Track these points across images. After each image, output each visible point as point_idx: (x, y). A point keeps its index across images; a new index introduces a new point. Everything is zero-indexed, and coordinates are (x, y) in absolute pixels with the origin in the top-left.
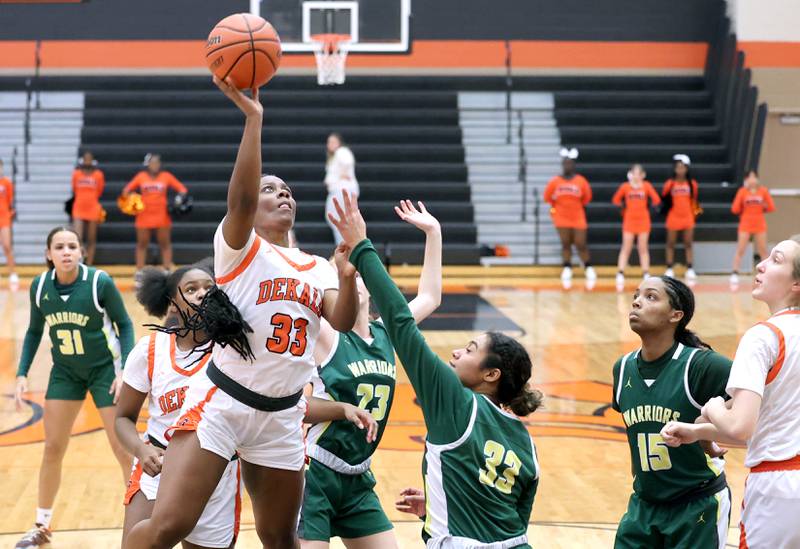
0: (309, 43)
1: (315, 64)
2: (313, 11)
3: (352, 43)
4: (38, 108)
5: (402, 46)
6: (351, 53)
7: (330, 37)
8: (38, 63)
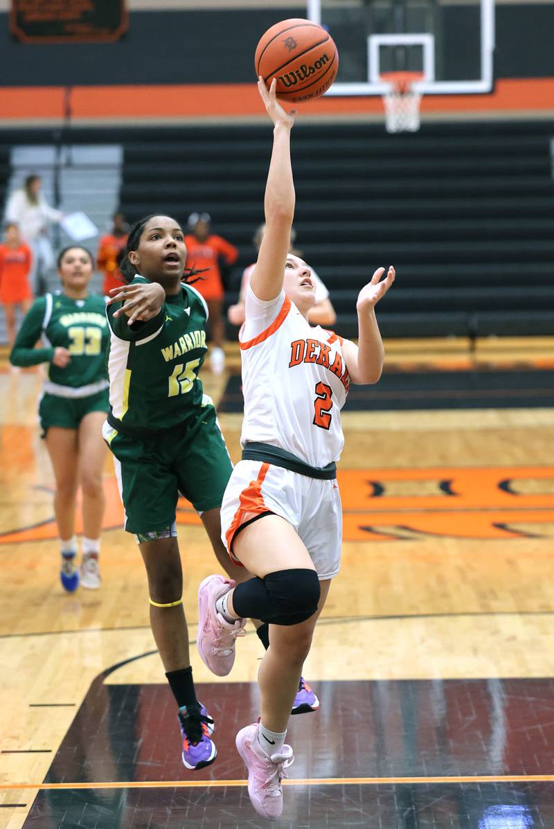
0: (377, 84)
1: (382, 108)
2: (382, 48)
3: (426, 83)
4: (69, 164)
5: (484, 85)
6: (426, 96)
7: (402, 76)
8: (68, 112)
